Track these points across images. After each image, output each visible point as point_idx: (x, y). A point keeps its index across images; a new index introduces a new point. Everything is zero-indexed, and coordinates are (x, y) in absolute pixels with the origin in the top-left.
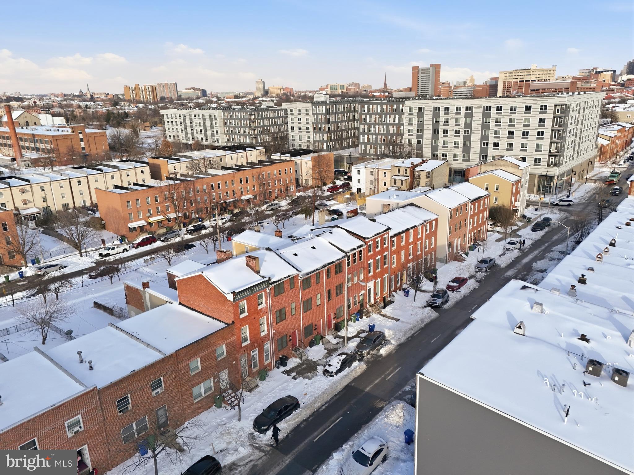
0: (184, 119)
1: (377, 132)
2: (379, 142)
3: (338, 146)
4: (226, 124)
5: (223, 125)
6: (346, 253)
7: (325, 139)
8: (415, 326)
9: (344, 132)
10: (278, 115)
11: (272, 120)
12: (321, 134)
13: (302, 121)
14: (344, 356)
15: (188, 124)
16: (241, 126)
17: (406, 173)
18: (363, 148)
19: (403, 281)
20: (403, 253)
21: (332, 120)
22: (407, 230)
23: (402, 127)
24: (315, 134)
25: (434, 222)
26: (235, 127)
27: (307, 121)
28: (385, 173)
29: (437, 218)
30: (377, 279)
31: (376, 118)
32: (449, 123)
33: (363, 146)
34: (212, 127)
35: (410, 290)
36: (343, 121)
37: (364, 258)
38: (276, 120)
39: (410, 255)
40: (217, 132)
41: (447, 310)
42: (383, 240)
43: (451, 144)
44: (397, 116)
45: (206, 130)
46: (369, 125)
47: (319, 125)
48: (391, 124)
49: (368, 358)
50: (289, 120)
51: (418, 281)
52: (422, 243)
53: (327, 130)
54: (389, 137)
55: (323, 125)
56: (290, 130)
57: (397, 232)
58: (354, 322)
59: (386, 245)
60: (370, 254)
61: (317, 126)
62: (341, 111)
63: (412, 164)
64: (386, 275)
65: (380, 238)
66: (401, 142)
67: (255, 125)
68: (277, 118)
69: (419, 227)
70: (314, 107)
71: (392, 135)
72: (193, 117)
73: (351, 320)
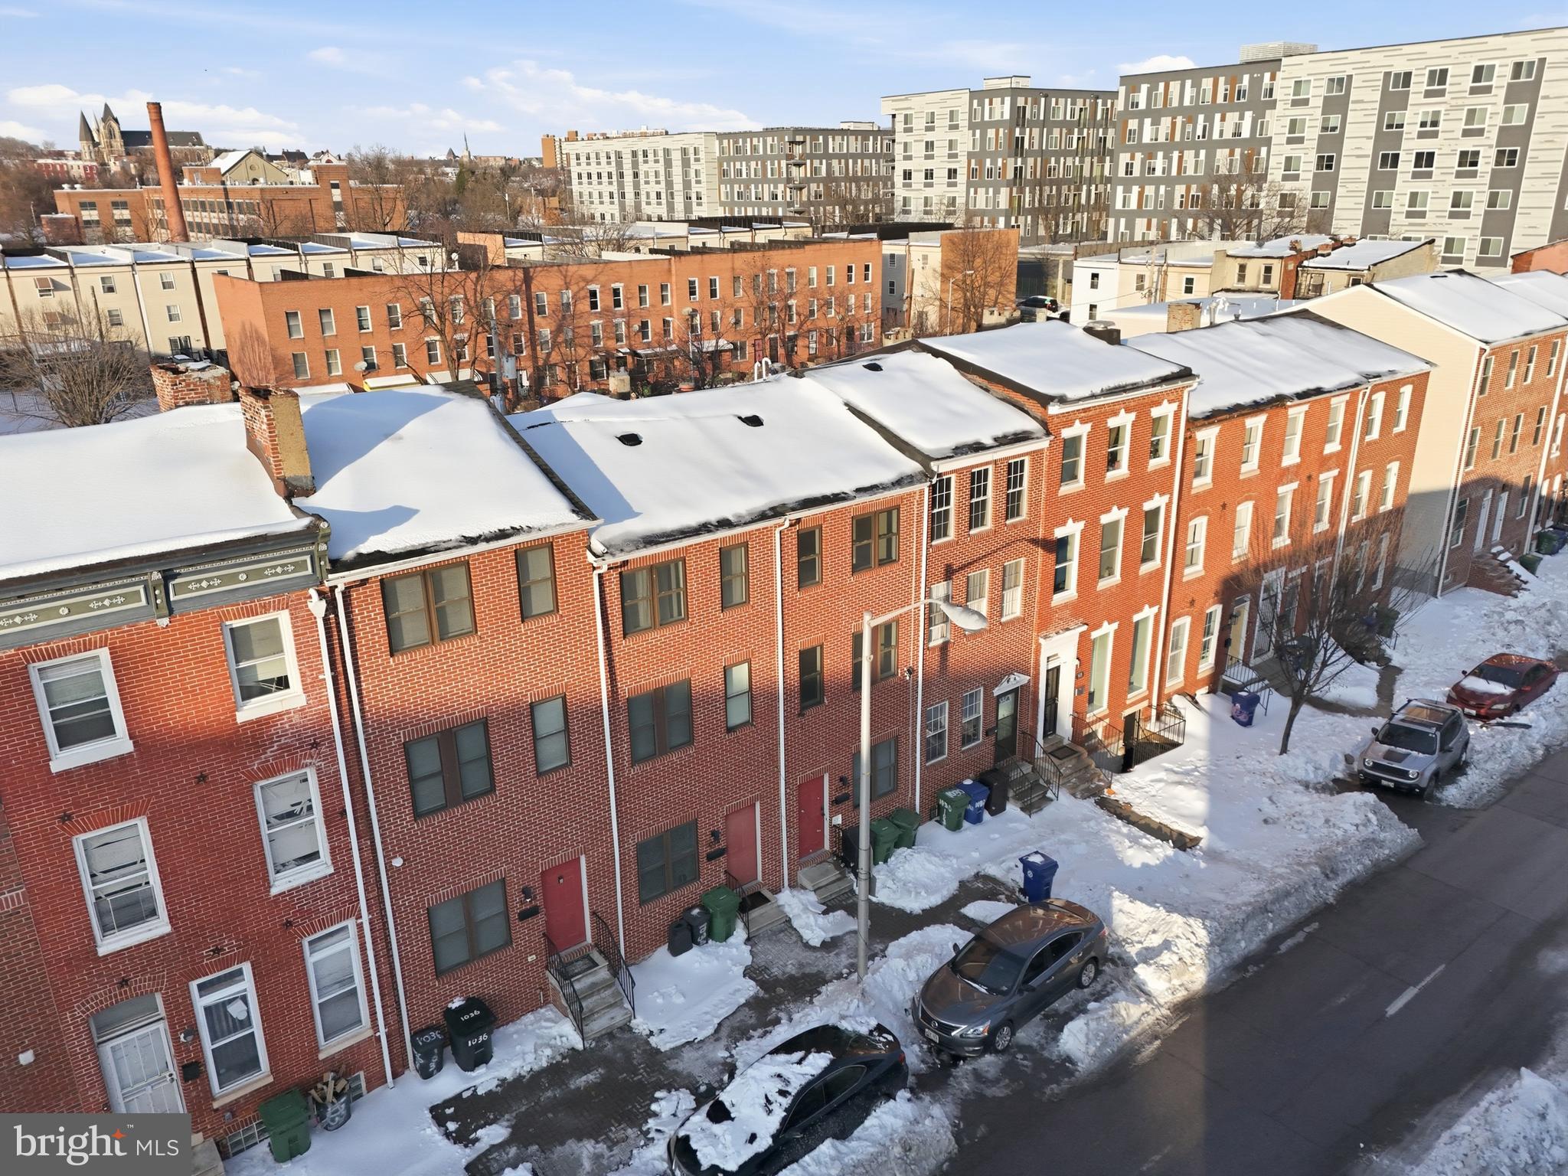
0: (619, 165)
1: (1174, 172)
2: (1177, 206)
3: (1042, 232)
4: (725, 173)
5: (716, 179)
6: (925, 459)
7: (1004, 204)
8: (1288, 894)
9: (1065, 188)
10: (875, 148)
11: (855, 163)
12: (991, 190)
13: (936, 152)
14: (818, 1062)
15: (628, 178)
16: (765, 180)
17: (1267, 280)
18: (1122, 229)
19: (1231, 651)
20: (1245, 512)
21: (1031, 144)
22: (1278, 402)
23: (1264, 150)
24: (972, 190)
25: (1407, 391)
26: (747, 183)
27: (950, 148)
28: (1190, 281)
29: (1426, 375)
30: (1098, 626)
31: (1174, 124)
32: (1440, 128)
33: (1123, 221)
34: (687, 185)
35: (1263, 695)
36: (1066, 153)
37: (1034, 504)
38: (867, 162)
39: (1277, 533)
40: (699, 198)
41: (1460, 815)
42: (1146, 427)
43: (1438, 204)
44: (1249, 115)
45: (672, 194)
46: (1150, 152)
47: (988, 161)
48: (1223, 143)
49: (977, 1075)
50: (898, 149)
51: (1306, 654)
52: (1339, 483)
53: (1010, 175)
54: (1216, 189)
55: (1000, 161)
56: (898, 179)
57: (1225, 401)
58: (955, 827)
59: (1164, 459)
60: (1066, 489)
61: (981, 163)
62: (1061, 118)
63: (1293, 248)
64: (1148, 612)
65: (1132, 416)
66: (1255, 204)
67: (802, 175)
68: (870, 157)
69: (1334, 401)
70: (975, 102)
71: (1225, 182)
72: (641, 158)
73: (940, 814)
